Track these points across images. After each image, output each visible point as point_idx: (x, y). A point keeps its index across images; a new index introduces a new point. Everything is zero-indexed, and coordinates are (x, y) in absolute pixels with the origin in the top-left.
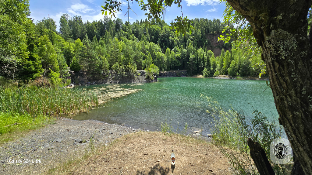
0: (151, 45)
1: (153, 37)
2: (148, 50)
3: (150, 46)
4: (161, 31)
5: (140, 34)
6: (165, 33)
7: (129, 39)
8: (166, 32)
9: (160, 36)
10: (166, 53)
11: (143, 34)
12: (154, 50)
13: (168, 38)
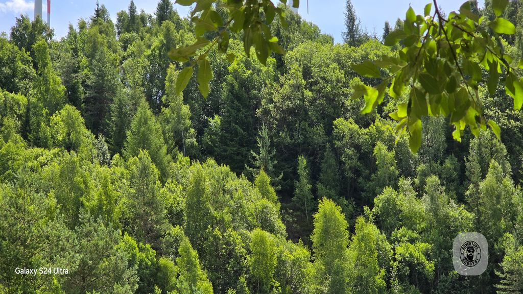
0: (198, 181)
1: (215, 121)
2: (175, 217)
3: (197, 191)
4: (276, 79)
5: (121, 106)
6: (308, 93)
7: (39, 142)
8: (310, 86)
9: (266, 112)
10: (315, 238)
11: (144, 102)
12: (228, 218)
13: (329, 129)
